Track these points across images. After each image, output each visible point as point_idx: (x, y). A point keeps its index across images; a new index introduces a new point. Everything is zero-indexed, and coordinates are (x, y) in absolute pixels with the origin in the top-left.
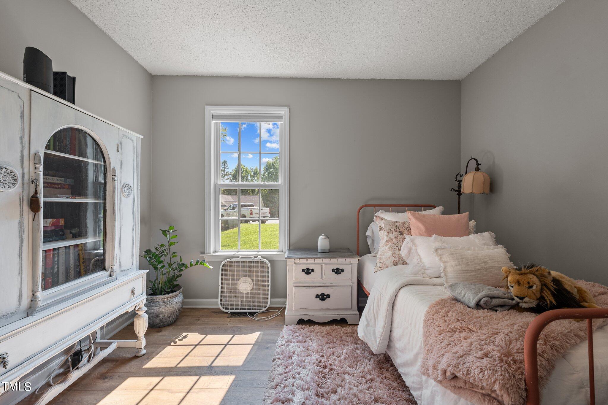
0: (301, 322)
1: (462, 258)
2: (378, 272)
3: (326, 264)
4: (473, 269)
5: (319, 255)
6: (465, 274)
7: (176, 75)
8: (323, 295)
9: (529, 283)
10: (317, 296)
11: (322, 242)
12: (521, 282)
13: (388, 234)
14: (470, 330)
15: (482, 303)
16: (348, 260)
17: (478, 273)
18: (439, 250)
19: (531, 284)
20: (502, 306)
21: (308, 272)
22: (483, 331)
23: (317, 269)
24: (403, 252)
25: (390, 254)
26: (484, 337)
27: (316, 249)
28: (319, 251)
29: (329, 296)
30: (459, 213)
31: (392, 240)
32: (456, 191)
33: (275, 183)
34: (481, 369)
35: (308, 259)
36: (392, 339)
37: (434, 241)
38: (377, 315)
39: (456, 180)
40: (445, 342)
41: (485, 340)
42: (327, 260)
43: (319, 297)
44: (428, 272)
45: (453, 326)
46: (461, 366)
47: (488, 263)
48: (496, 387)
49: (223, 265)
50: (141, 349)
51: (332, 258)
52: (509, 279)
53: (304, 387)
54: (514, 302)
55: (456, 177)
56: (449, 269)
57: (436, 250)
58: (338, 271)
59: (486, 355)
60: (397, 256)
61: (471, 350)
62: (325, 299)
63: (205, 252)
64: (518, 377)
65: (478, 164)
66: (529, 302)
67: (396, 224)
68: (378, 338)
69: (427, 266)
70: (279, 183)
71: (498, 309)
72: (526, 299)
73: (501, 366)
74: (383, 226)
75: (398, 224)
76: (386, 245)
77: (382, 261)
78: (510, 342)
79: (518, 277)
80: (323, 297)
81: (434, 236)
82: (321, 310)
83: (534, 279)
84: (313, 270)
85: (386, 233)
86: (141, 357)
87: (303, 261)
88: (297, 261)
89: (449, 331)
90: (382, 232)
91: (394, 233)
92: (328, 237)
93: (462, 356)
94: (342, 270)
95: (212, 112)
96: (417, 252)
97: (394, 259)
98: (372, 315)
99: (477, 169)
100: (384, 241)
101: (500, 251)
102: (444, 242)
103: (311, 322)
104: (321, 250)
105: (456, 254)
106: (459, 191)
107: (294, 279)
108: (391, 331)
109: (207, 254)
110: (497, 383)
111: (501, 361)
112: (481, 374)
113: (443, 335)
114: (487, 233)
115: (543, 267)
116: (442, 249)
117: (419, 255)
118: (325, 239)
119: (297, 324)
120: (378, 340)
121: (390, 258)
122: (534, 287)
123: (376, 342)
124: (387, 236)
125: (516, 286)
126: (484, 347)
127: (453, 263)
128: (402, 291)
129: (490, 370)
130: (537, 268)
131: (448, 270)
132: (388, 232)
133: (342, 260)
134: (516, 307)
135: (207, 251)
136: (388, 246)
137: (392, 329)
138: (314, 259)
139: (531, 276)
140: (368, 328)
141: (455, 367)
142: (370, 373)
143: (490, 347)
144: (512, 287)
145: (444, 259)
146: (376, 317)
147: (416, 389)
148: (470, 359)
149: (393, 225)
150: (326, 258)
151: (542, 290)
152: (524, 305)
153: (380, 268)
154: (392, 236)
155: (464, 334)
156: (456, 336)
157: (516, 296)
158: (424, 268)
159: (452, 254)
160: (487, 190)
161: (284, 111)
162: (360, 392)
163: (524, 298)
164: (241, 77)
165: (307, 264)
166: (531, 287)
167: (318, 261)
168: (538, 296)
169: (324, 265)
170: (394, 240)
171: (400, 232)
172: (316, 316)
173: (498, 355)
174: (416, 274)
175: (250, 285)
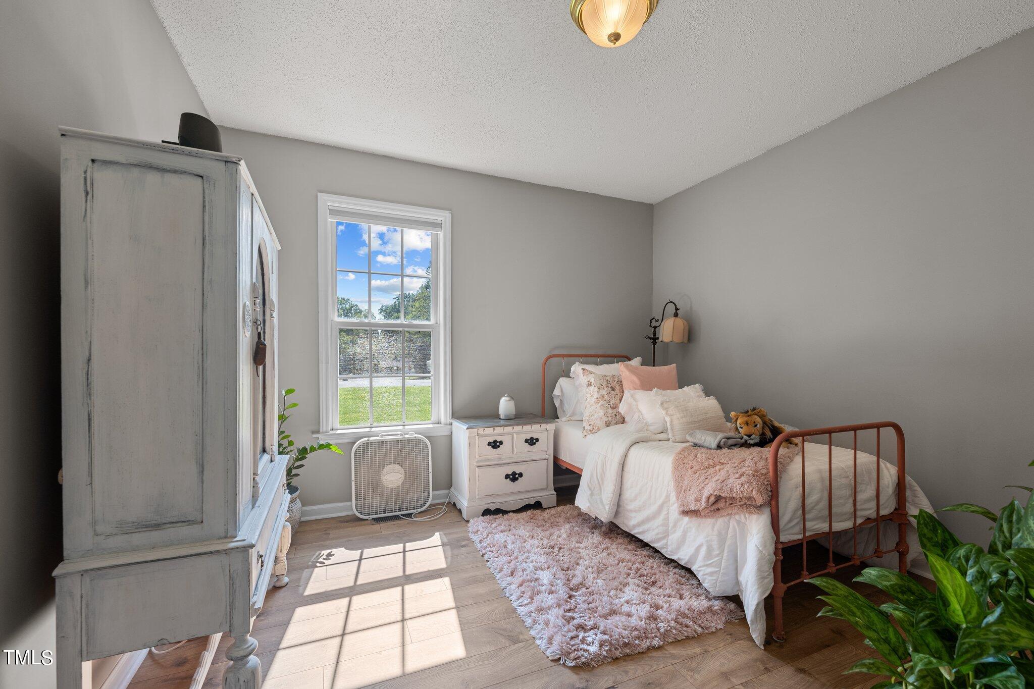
0: (487, 512)
1: (686, 410)
2: (588, 437)
3: (517, 433)
4: (696, 420)
5: (502, 422)
6: (690, 426)
7: (262, 131)
8: (514, 474)
9: (754, 422)
10: (507, 477)
11: (505, 406)
12: (749, 422)
13: (599, 391)
14: (722, 464)
15: (722, 443)
16: (544, 426)
17: (701, 423)
18: (664, 403)
19: (756, 423)
20: (735, 445)
21: (495, 445)
22: (733, 461)
23: (506, 440)
24: (622, 408)
25: (601, 413)
26: (736, 464)
27: (497, 416)
28: (502, 418)
29: (521, 475)
30: (654, 366)
31: (603, 397)
32: (651, 338)
33: (426, 322)
34: (741, 484)
35: (495, 428)
36: (621, 503)
37: (655, 395)
38: (603, 483)
39: (650, 326)
40: (703, 478)
41: (737, 466)
42: (518, 428)
43: (509, 478)
44: (651, 428)
45: (706, 464)
46: (725, 488)
47: (707, 413)
48: (754, 493)
49: (357, 450)
50: (283, 575)
51: (525, 425)
52: (738, 422)
53: (543, 567)
54: (743, 440)
55: (651, 322)
56: (676, 422)
57: (662, 404)
58: (532, 442)
59: (742, 475)
60: (609, 416)
61: (729, 476)
62: (517, 479)
63: (321, 430)
64: (766, 483)
65: (677, 309)
66: (755, 439)
67: (607, 378)
68: (607, 504)
69: (650, 422)
70: (432, 321)
71: (733, 447)
72: (753, 436)
73: (755, 479)
74: (592, 380)
75: (608, 378)
76: (597, 403)
77: (592, 423)
78: (756, 463)
79: (746, 419)
80: (514, 477)
81: (655, 390)
82: (512, 493)
83: (758, 420)
84: (501, 443)
85: (596, 389)
86: (284, 587)
87: (490, 431)
88: (481, 431)
89: (703, 469)
90: (592, 388)
91: (606, 389)
92: (512, 398)
93: (723, 481)
94: (537, 440)
95: (329, 204)
96: (637, 408)
97: (607, 419)
98: (597, 482)
99: (676, 315)
100: (594, 399)
101: (711, 403)
102: (664, 396)
103: (498, 511)
104: (505, 415)
105: (680, 406)
106: (654, 339)
107: (477, 457)
108: (620, 495)
109: (323, 433)
110: (755, 489)
111: (754, 475)
112: (742, 487)
113: (698, 473)
114: (697, 384)
115: (762, 409)
116: (667, 402)
117: (640, 411)
118: (510, 400)
119: (482, 516)
120: (607, 507)
121: (601, 418)
122: (758, 426)
123: (605, 509)
124: (598, 392)
125: (745, 427)
126: (739, 471)
127: (678, 416)
128: (633, 449)
129: (748, 483)
130: (759, 410)
131: (674, 423)
132: (599, 388)
133: (536, 427)
134: (746, 445)
135: (323, 428)
136: (599, 405)
137: (622, 493)
138: (502, 428)
139: (756, 417)
140: (593, 497)
141: (720, 490)
142: (600, 543)
143: (744, 469)
144: (742, 428)
145: (670, 412)
146: (601, 483)
147: (659, 540)
148: (731, 480)
149: (604, 380)
150: (518, 425)
151: (763, 428)
152: (751, 442)
153: (590, 431)
154: (604, 392)
155: (718, 467)
156: (711, 470)
157: (746, 435)
158: (647, 425)
159: (678, 407)
160: (686, 340)
161: (444, 217)
162: (603, 559)
163: (751, 435)
164: (378, 155)
165: (494, 435)
166: (756, 426)
167: (508, 429)
168: (761, 432)
169: (515, 435)
170: (606, 397)
171: (611, 387)
172: (505, 502)
173: (751, 472)
174: (640, 431)
175: (400, 476)
